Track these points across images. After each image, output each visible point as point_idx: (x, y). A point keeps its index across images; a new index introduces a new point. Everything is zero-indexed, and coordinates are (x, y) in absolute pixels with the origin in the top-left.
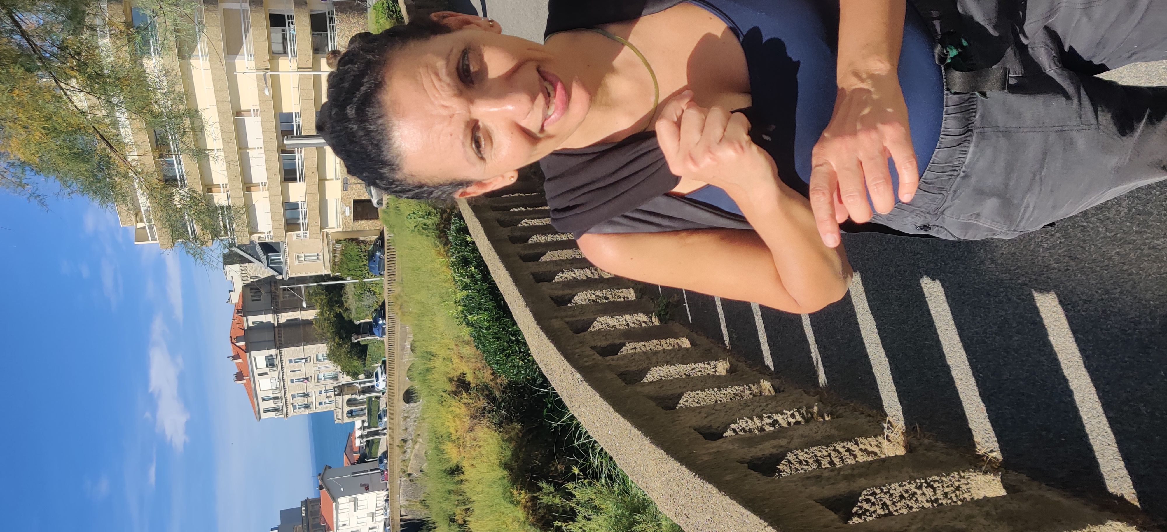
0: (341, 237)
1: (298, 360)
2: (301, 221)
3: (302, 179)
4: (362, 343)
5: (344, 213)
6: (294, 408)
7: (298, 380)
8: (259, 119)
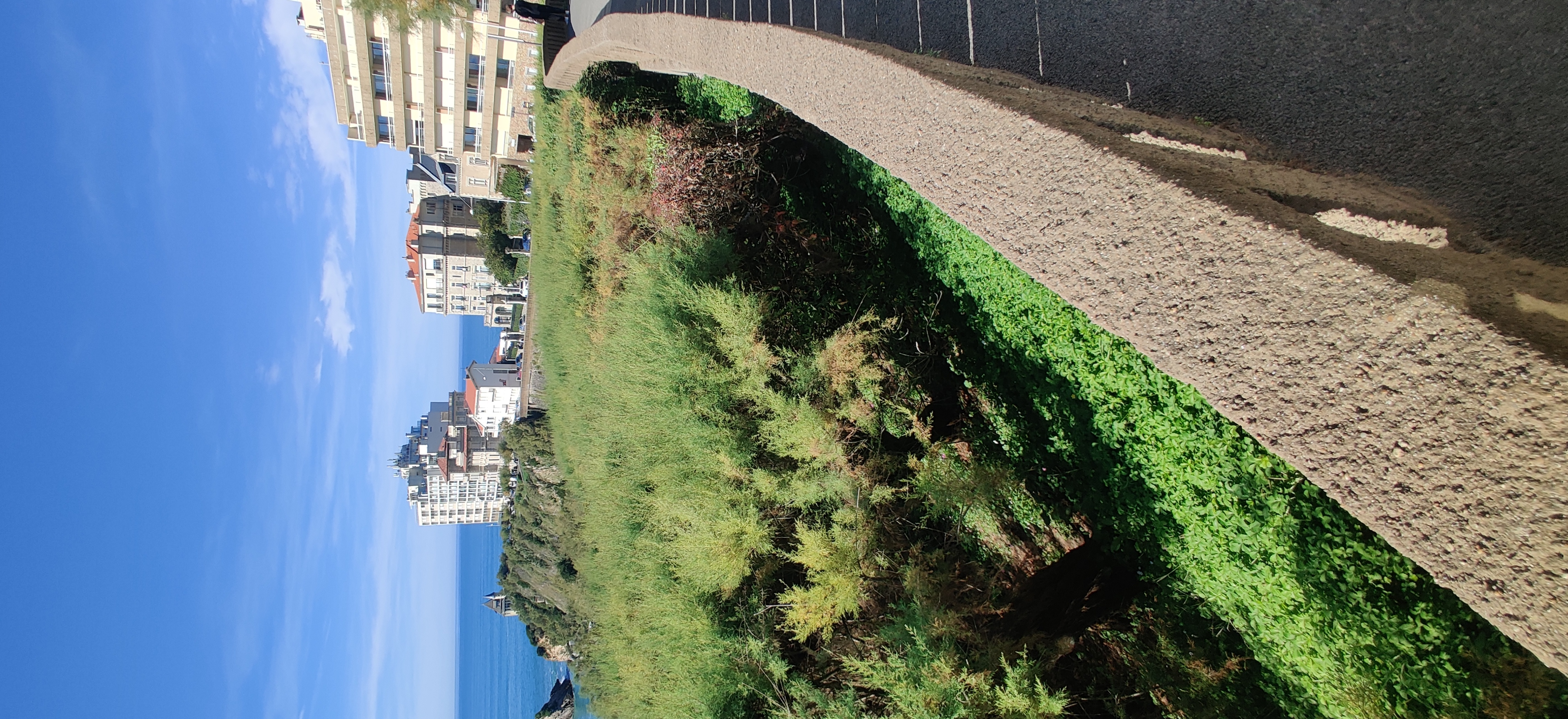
0: (506, 163)
1: (460, 268)
2: (476, 145)
3: (481, 110)
4: (513, 256)
5: (510, 144)
6: (453, 307)
7: (459, 285)
8: (453, 56)
